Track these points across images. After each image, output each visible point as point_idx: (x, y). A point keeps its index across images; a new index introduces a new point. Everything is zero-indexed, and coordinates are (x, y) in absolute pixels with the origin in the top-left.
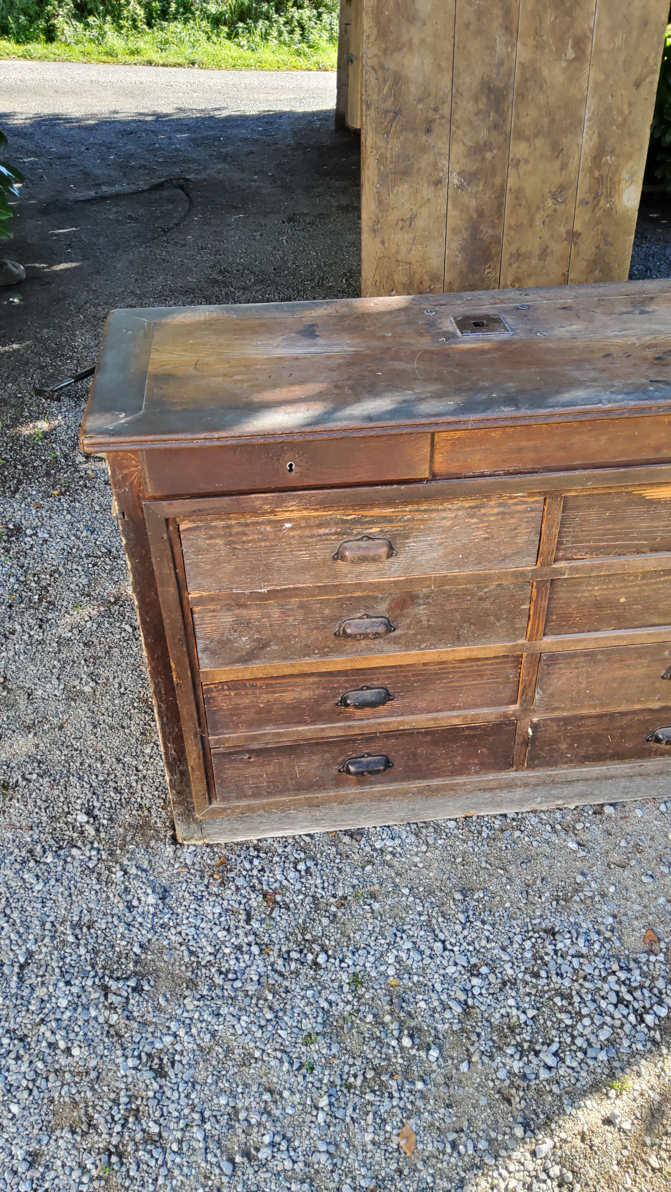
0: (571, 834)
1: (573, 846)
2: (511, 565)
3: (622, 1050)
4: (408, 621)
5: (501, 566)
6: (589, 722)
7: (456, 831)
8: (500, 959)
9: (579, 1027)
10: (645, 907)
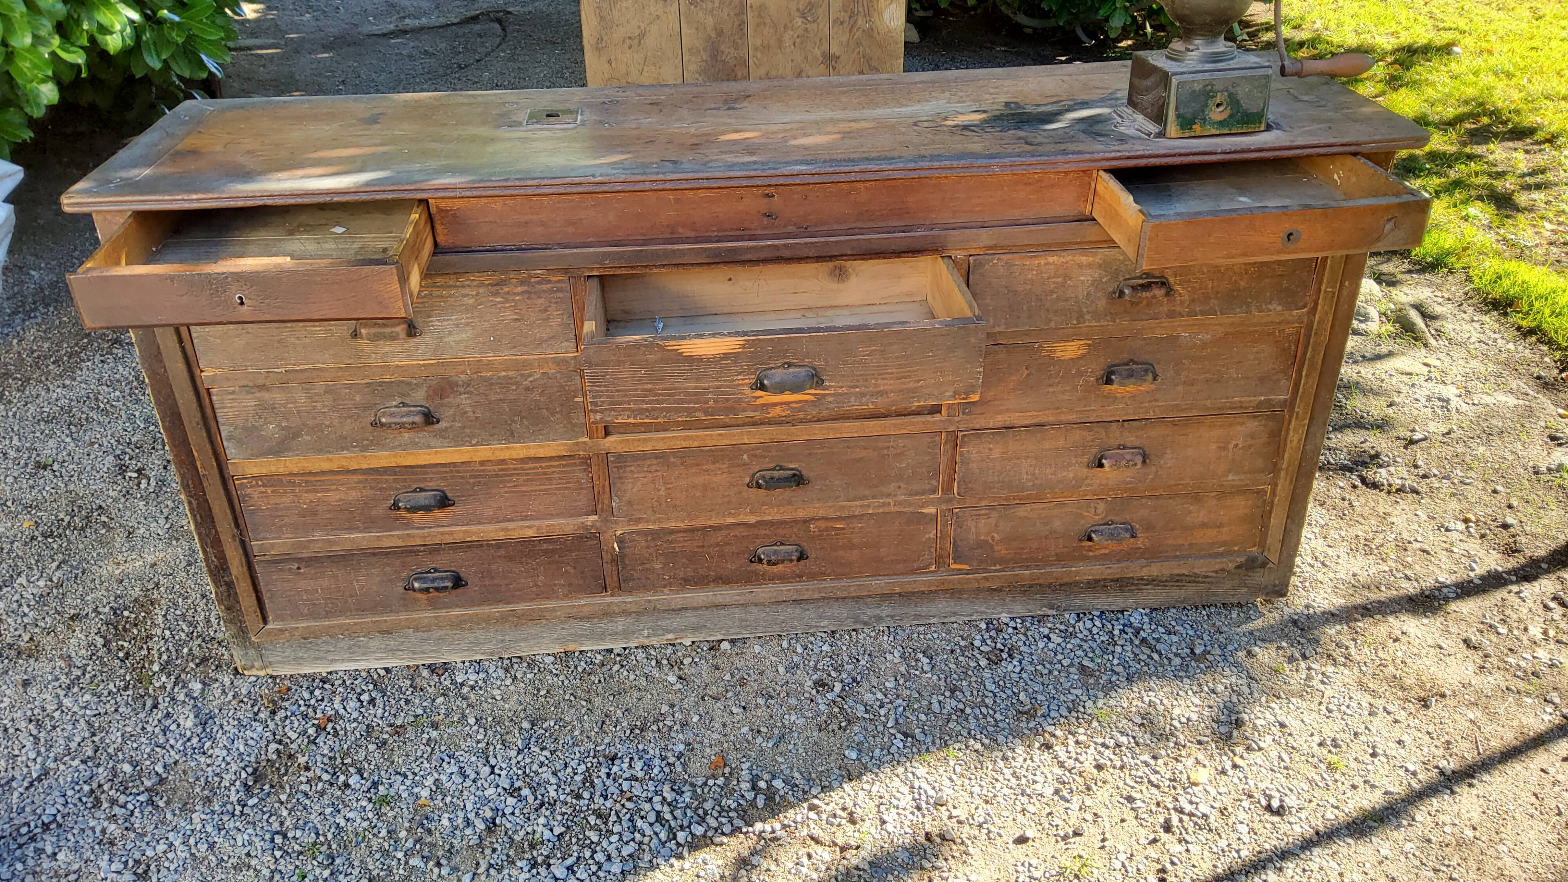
0: (676, 668)
1: (672, 679)
2: (549, 351)
3: (641, 865)
4: (452, 411)
5: (539, 351)
6: (680, 537)
7: (551, 666)
8: (548, 782)
9: (605, 844)
10: (725, 735)
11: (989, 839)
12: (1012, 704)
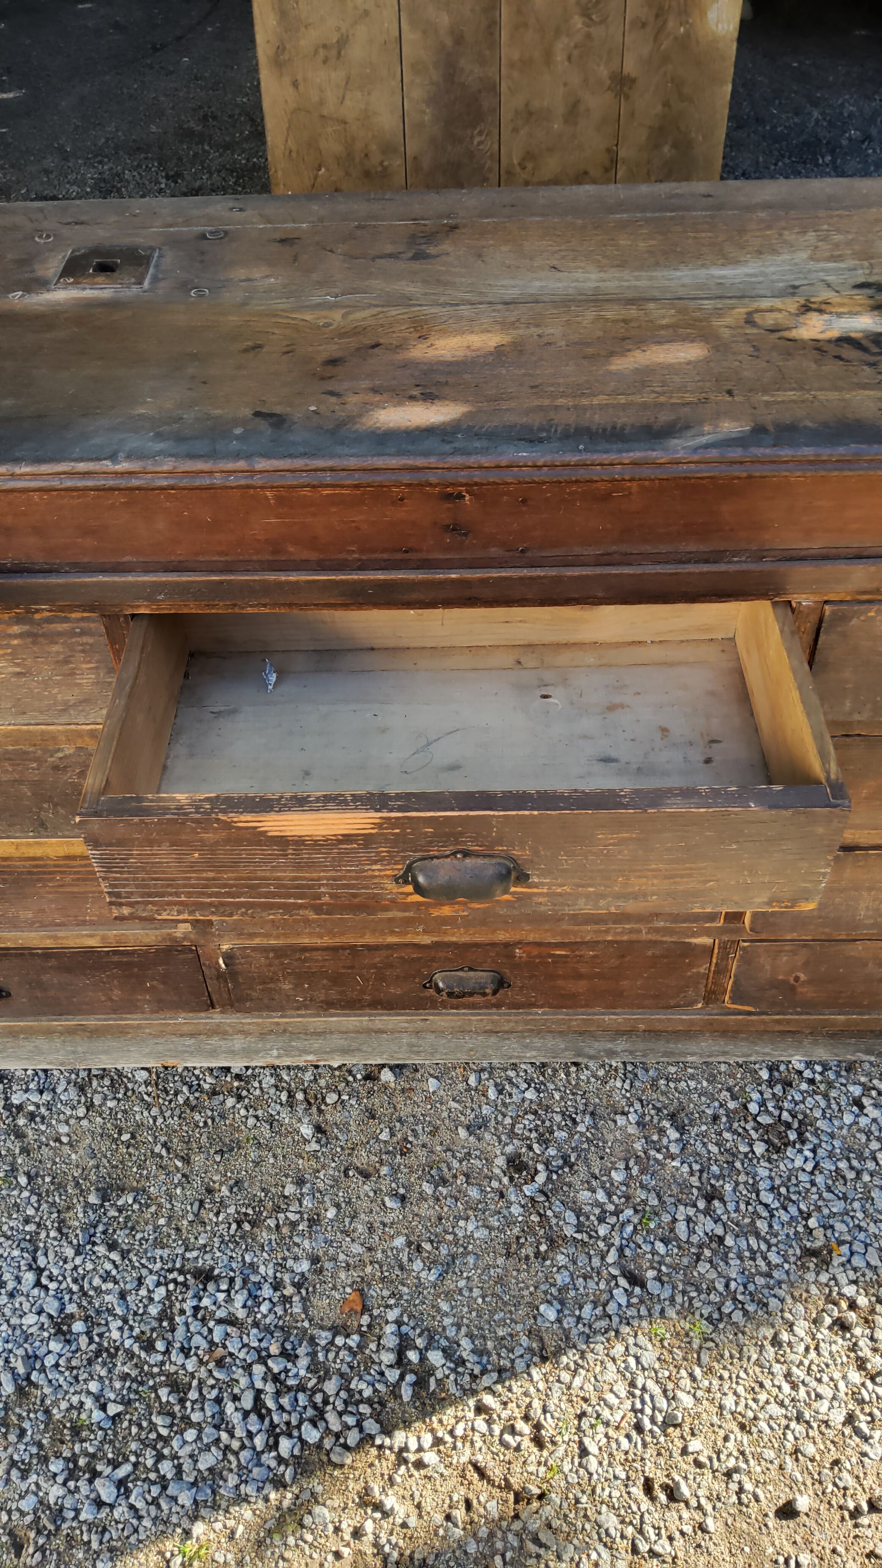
1: (307, 1131)
2: (80, 720)
3: (222, 1491)
5: (63, 720)
6: (317, 955)
7: (143, 1089)
8: (110, 1311)
9: (175, 1444)
10: (370, 1249)
11: (740, 1503)
12: (796, 1233)
